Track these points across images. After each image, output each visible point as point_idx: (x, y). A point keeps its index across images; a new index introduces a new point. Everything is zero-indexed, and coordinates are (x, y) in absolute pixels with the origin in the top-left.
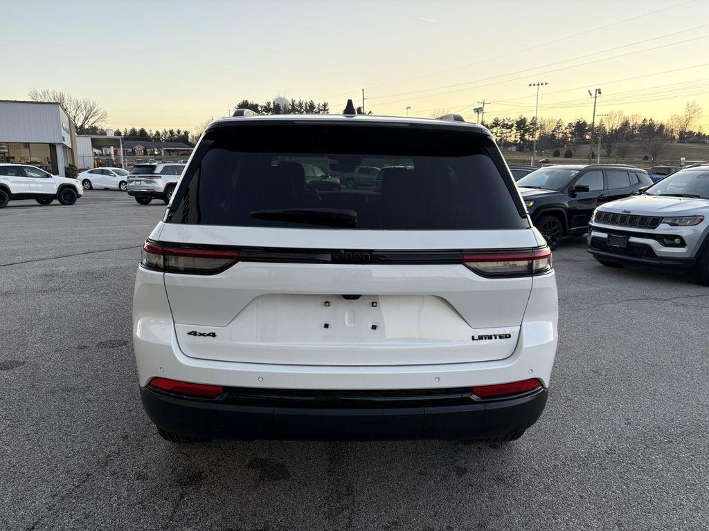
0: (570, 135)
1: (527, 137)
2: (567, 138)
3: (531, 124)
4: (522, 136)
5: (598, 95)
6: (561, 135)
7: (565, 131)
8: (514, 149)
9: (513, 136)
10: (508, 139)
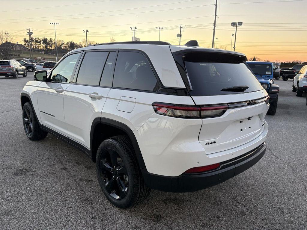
0: (68, 48)
1: (49, 47)
2: (67, 49)
3: (50, 41)
4: (46, 47)
5: (87, 32)
6: (64, 48)
7: (66, 46)
8: (43, 52)
9: (42, 47)
10: (39, 48)
